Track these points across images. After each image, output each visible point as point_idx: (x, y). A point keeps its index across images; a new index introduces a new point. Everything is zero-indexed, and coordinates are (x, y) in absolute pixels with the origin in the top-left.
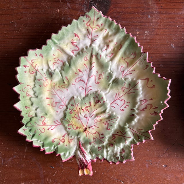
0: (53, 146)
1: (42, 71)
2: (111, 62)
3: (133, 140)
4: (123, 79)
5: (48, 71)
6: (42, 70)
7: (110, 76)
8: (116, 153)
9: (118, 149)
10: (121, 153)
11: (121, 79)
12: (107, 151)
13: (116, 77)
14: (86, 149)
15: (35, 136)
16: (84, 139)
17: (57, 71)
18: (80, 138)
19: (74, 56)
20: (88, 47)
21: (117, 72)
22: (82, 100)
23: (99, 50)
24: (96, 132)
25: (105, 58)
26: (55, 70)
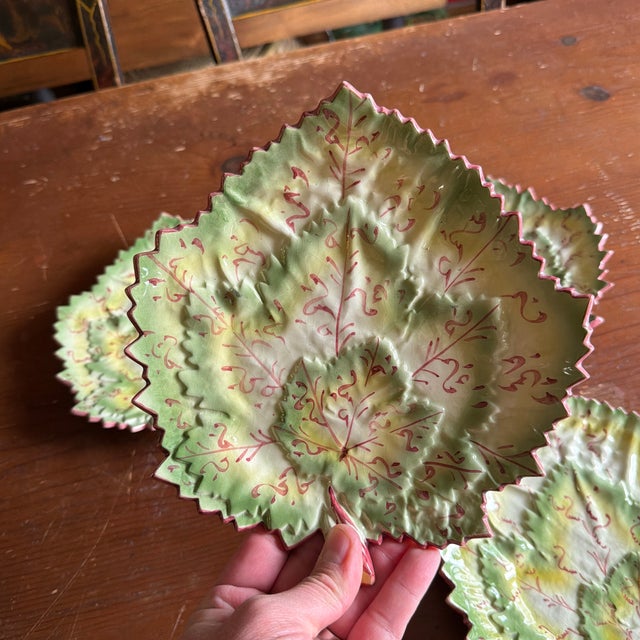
0: (257, 508)
1: (203, 289)
2: (407, 246)
3: (487, 477)
4: (448, 297)
5: (220, 287)
6: (205, 285)
7: (407, 289)
8: (441, 518)
9: (443, 505)
10: (452, 516)
11: (443, 296)
12: (413, 515)
13: (425, 291)
14: (350, 509)
15: (204, 483)
16: (343, 481)
17: (249, 285)
18: (330, 478)
19: (295, 237)
20: (337, 205)
21: (428, 275)
22: (328, 367)
23: (369, 213)
24: (377, 458)
25: (389, 235)
26: (240, 285)
